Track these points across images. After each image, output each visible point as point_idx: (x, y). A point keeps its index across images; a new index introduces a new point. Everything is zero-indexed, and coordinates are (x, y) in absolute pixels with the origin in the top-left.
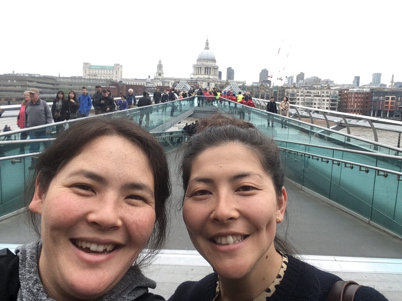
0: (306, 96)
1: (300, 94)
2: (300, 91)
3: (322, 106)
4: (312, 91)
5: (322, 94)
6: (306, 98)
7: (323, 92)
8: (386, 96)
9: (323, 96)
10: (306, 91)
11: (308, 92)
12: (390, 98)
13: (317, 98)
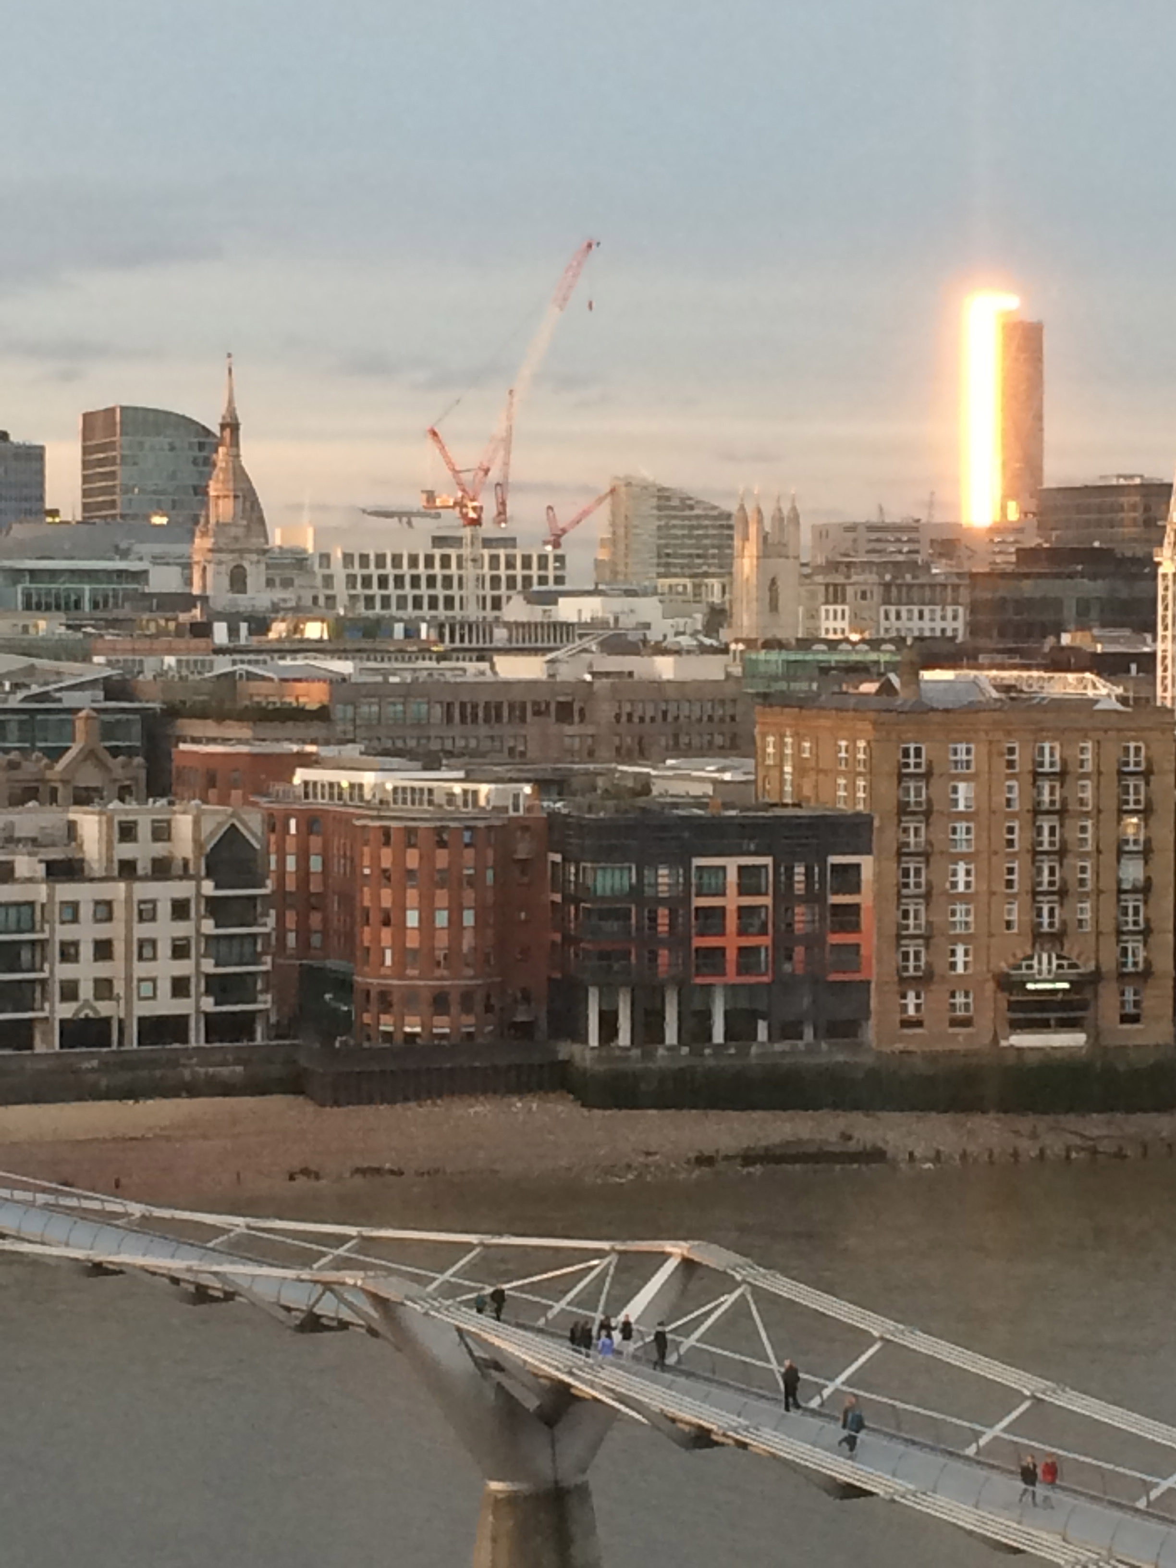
3: (137, 969)
5: (124, 851)
7: (127, 832)
8: (698, 862)
9: (127, 870)
12: (732, 876)
13: (85, 893)
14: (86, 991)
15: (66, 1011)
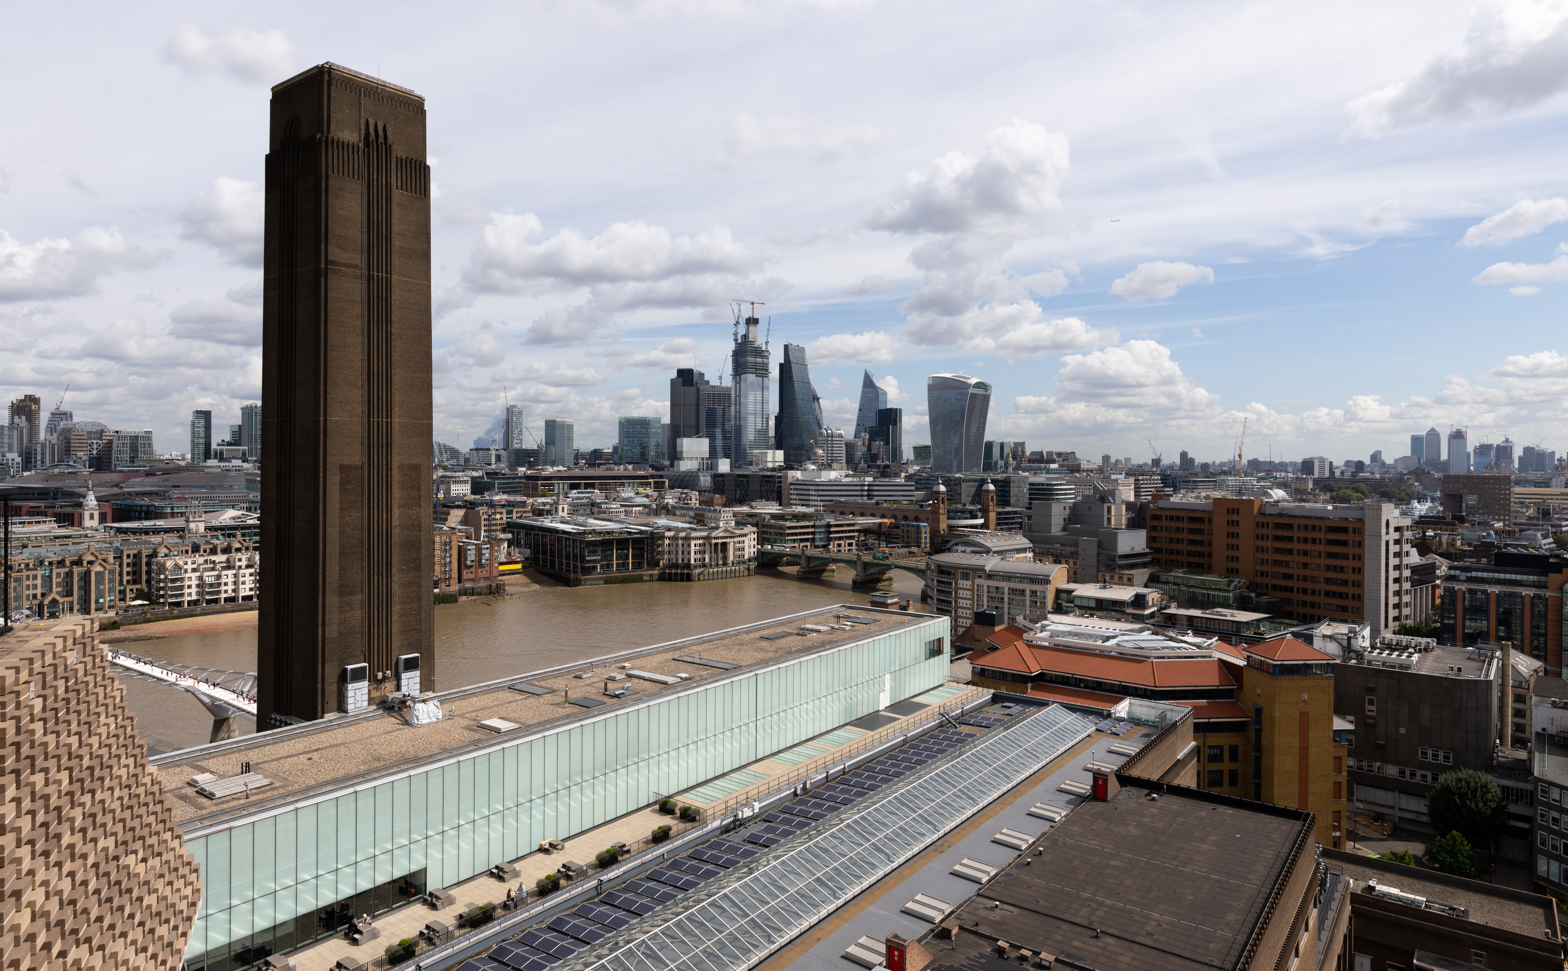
0: (206, 570)
1: (189, 567)
2: (189, 561)
3: (241, 586)
4: (213, 558)
5: (238, 564)
6: (206, 574)
7: (240, 560)
9: (240, 567)
10: (201, 560)
11: (206, 562)
13: (230, 573)
14: (230, 591)
15: (225, 595)
